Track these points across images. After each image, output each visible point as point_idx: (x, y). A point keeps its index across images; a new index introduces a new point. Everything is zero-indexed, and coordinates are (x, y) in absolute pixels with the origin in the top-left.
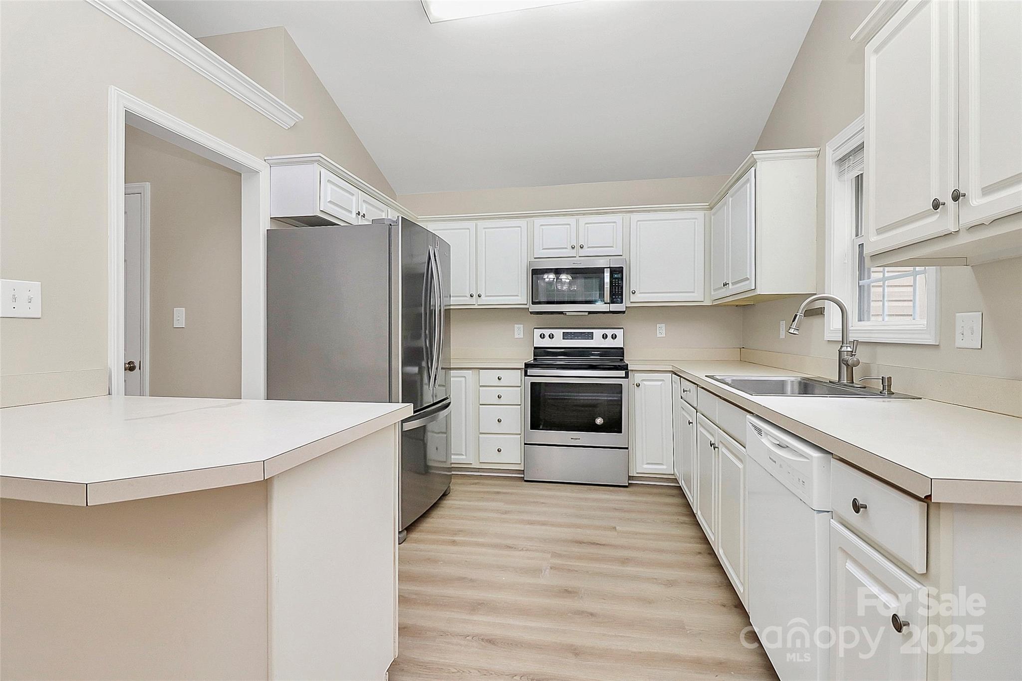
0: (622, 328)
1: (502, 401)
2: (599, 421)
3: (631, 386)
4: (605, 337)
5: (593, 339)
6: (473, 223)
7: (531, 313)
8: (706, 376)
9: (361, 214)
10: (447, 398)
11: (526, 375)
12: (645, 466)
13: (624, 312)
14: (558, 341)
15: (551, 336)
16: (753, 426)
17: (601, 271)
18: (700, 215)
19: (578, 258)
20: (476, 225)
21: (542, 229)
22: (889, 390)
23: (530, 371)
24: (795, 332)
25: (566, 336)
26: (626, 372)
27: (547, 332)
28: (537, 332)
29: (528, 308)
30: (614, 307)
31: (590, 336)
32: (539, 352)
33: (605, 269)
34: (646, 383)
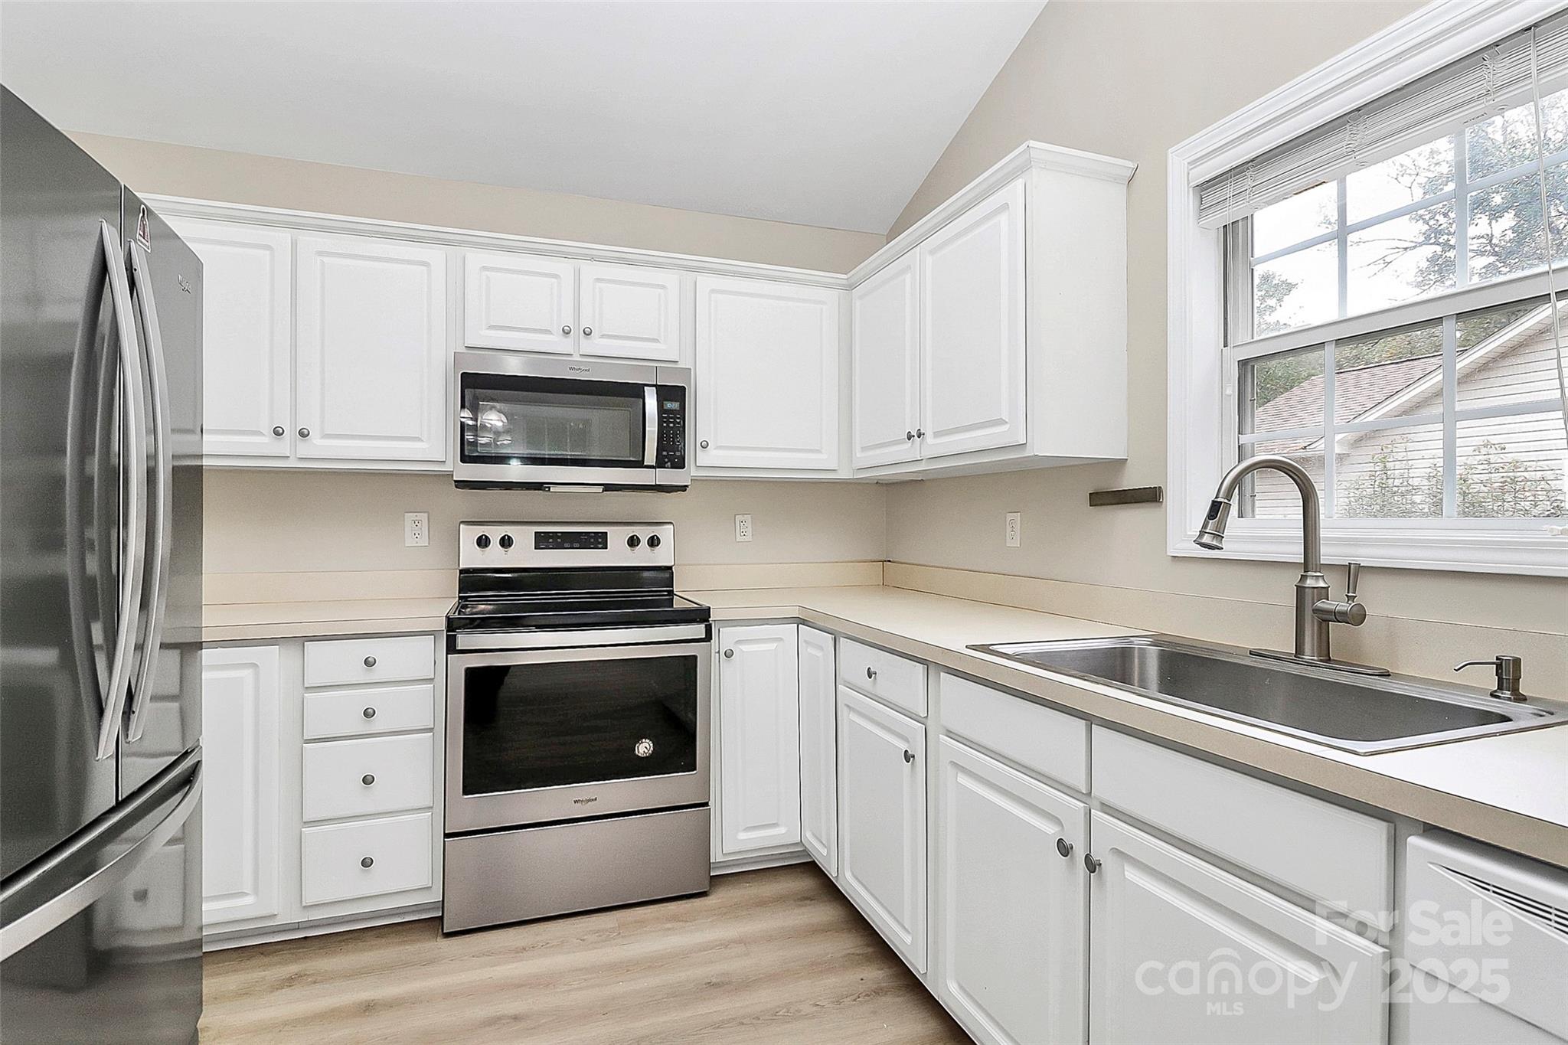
0: (671, 523)
1: (378, 724)
2: (644, 748)
3: (714, 657)
4: (633, 542)
5: (606, 548)
6: (285, 235)
7: (461, 484)
8: (969, 647)
10: (186, 754)
11: (451, 648)
12: (742, 836)
13: (684, 488)
14: (525, 555)
15: (506, 542)
17: (636, 391)
18: (833, 295)
19: (577, 358)
20: (294, 244)
21: (488, 277)
22: (1516, 691)
23: (464, 640)
24: (1215, 543)
25: (543, 541)
26: (706, 625)
27: (495, 533)
28: (469, 535)
29: (452, 475)
30: (667, 476)
31: (599, 541)
32: (472, 581)
33: (646, 388)
34: (745, 648)
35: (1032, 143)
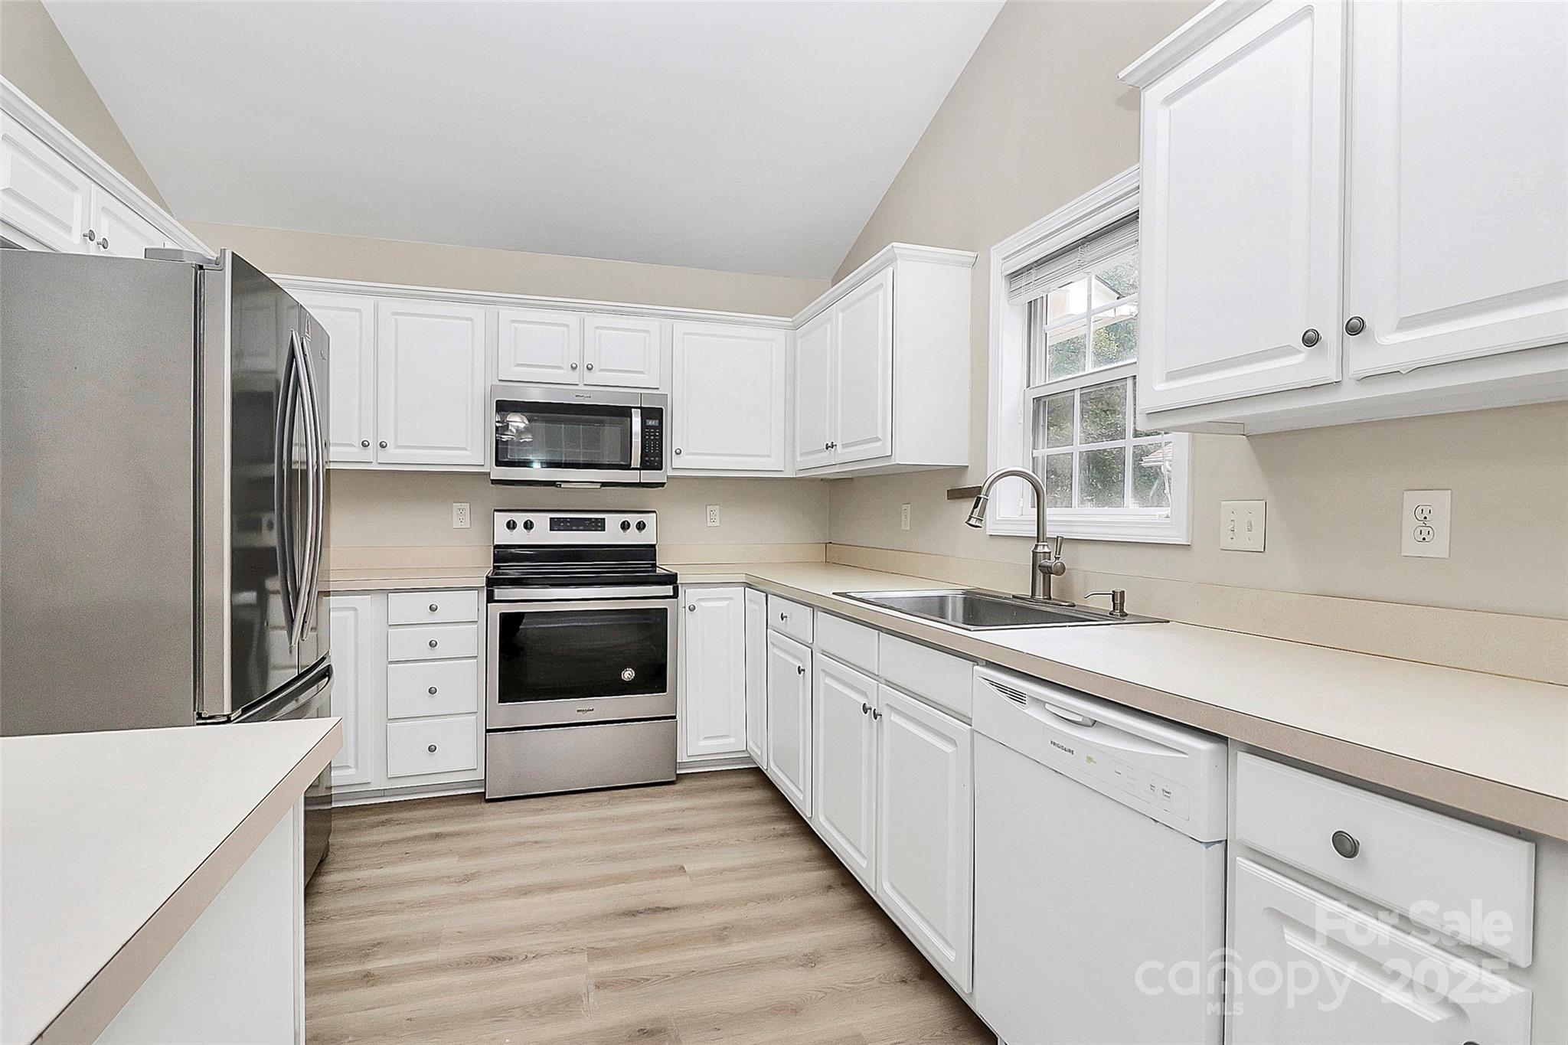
0: (654, 512)
1: (438, 652)
2: (628, 675)
3: (681, 611)
4: (625, 526)
5: (604, 530)
6: (370, 301)
7: (495, 482)
8: (834, 594)
9: (99, 238)
10: (323, 659)
11: (490, 599)
12: (703, 743)
13: (662, 485)
14: (543, 534)
15: (528, 525)
16: (992, 683)
17: (625, 412)
18: (780, 335)
19: (581, 387)
20: (376, 306)
21: (516, 328)
22: (1122, 610)
23: (499, 593)
24: (977, 524)
25: (555, 525)
26: (674, 587)
27: (520, 518)
28: (501, 519)
29: (489, 474)
30: (648, 476)
31: (599, 525)
32: (503, 555)
33: (633, 410)
34: (704, 604)
35: (894, 244)
